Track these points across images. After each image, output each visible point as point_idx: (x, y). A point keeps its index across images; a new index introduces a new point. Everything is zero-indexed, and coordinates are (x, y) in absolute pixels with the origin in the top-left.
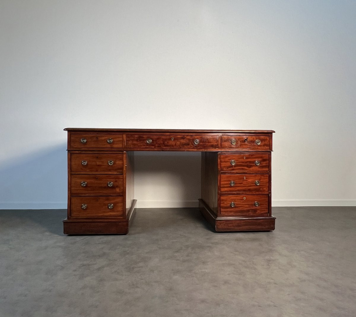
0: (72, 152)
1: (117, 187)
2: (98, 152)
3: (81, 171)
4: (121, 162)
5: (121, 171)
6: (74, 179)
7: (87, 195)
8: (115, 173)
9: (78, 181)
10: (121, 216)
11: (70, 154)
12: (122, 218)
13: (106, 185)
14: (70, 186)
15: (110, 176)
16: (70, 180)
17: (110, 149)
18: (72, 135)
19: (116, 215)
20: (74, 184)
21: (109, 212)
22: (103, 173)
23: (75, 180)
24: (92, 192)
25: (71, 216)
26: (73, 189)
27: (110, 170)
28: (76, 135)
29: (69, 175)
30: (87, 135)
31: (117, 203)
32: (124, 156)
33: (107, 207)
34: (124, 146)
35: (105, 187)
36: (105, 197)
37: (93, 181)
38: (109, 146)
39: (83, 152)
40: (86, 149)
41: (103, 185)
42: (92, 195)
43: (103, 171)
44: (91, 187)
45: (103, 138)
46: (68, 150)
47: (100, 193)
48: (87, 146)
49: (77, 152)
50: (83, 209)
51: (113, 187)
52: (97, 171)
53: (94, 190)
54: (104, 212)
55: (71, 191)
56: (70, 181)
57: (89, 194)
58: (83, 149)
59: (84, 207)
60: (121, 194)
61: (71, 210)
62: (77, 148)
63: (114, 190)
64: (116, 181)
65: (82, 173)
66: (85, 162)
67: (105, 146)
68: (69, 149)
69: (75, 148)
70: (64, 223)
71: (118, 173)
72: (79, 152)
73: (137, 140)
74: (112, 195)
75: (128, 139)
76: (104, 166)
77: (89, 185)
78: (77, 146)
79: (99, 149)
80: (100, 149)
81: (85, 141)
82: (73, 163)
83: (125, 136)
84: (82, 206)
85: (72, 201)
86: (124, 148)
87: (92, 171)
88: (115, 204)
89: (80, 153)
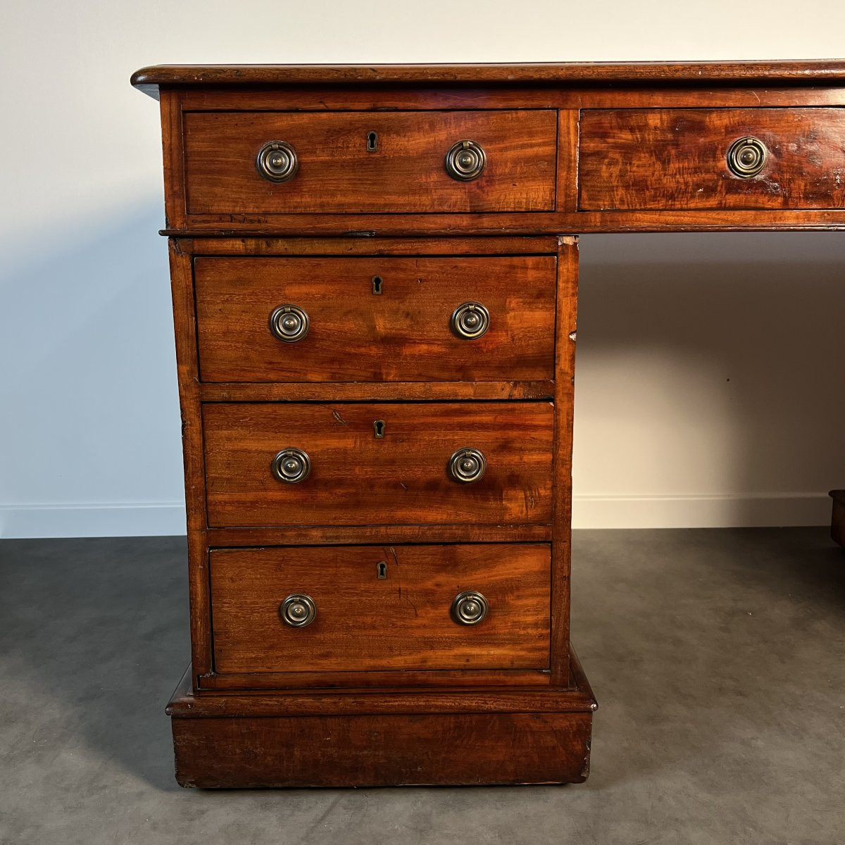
0: (199, 245)
1: (514, 480)
2: (383, 246)
3: (272, 376)
4: (538, 317)
5: (540, 375)
6: (225, 433)
7: (316, 535)
8: (502, 389)
9: (252, 445)
10: (538, 671)
11: (184, 261)
12: (542, 679)
13: (436, 472)
14: (198, 480)
15: (468, 413)
16: (197, 439)
17: (465, 221)
18: (195, 120)
19: (507, 664)
20: (228, 465)
21: (457, 642)
22: (418, 389)
23: (229, 439)
24: (344, 517)
25: (214, 670)
26: (220, 497)
27: (463, 373)
28: (222, 117)
29: (192, 408)
30: (304, 119)
31: (512, 587)
32: (562, 268)
33: (445, 610)
34: (561, 200)
35: (432, 486)
36: (432, 549)
37: (348, 443)
38: (457, 196)
39: (280, 246)
40: (300, 224)
41: (418, 473)
42: (347, 536)
43: (419, 378)
44: (340, 483)
45: (417, 142)
46: (172, 234)
47: (403, 523)
48: (306, 200)
49: (238, 245)
50: (294, 627)
51: (489, 487)
52: (377, 378)
53: (358, 505)
54: (430, 644)
55: (207, 515)
56: (197, 453)
57: (330, 533)
58: (276, 224)
59: (298, 612)
60: (539, 531)
61: (212, 635)
62: (232, 217)
63: (493, 504)
64: (505, 447)
65: (278, 391)
66: (293, 314)
67: (425, 201)
68: (179, 226)
69: (221, 216)
70: (175, 718)
71: (518, 393)
72: (251, 244)
73: (659, 152)
74: (476, 534)
75: (592, 145)
76: (422, 342)
77: (324, 474)
78: (235, 201)
79: (384, 225)
80: (395, 220)
81: (288, 161)
82: (211, 326)
83: (570, 121)
84: (282, 610)
85: (216, 574)
86: (568, 210)
87: (340, 380)
88: (499, 595)
89: (257, 255)
